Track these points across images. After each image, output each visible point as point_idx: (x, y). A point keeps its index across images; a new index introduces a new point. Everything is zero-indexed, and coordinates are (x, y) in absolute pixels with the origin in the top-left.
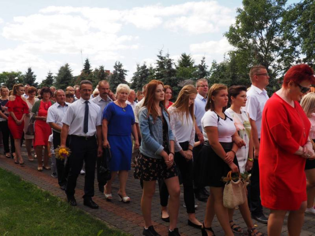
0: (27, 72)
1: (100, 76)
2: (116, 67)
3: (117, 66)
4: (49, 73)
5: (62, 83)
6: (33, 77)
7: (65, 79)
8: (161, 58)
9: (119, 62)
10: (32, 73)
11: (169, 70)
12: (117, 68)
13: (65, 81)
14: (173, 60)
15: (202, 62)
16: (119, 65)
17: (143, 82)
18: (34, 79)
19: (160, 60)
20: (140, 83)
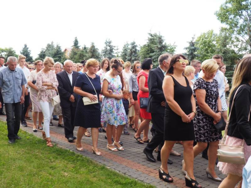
0: (24, 48)
1: (92, 50)
2: (106, 43)
3: (108, 42)
4: (42, 49)
5: (55, 56)
6: (29, 52)
7: (58, 53)
8: (151, 35)
9: (109, 39)
10: (28, 48)
11: (161, 46)
12: (108, 44)
13: (58, 55)
14: (163, 37)
15: (193, 39)
16: (110, 42)
17: (133, 57)
18: (29, 54)
19: (150, 37)
20: (130, 58)
